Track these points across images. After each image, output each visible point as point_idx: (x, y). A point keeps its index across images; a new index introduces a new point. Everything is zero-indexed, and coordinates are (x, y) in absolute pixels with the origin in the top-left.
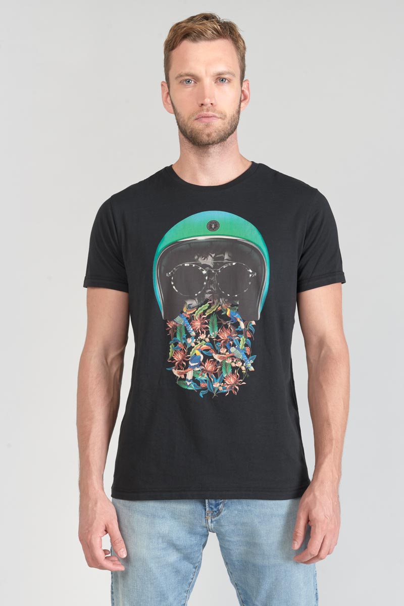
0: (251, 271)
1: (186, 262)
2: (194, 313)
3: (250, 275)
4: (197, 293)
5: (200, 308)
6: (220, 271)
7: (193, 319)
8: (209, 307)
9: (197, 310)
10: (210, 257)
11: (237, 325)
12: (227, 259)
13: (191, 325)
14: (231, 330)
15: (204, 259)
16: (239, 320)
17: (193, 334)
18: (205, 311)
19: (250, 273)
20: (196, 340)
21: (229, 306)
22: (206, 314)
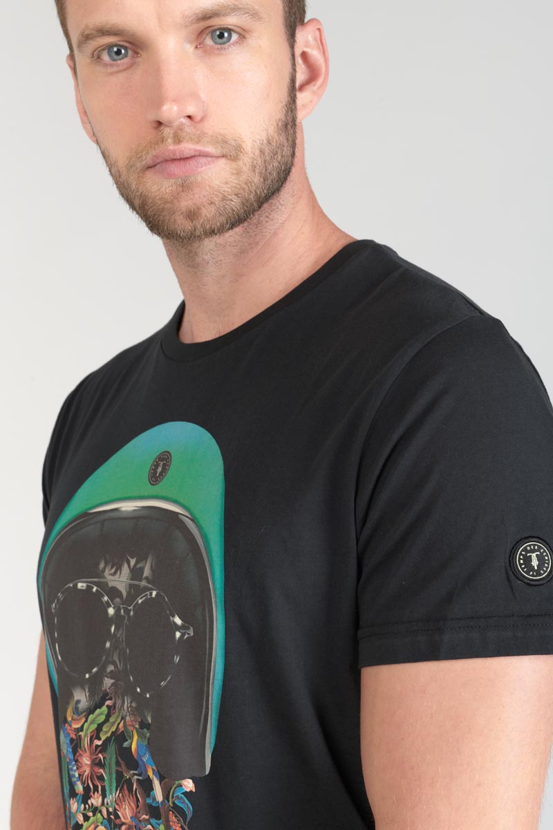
0: (178, 621)
1: (80, 577)
2: (81, 729)
3: (178, 634)
4: (90, 672)
5: (91, 717)
6: (132, 613)
7: (80, 748)
8: (108, 716)
9: (86, 721)
10: (125, 570)
11: (147, 786)
12: (147, 578)
13: (76, 761)
14: (138, 800)
15: (115, 573)
16: (150, 773)
17: (79, 788)
18: (99, 728)
19: (178, 628)
20: (85, 808)
21: (137, 726)
22: (101, 735)
